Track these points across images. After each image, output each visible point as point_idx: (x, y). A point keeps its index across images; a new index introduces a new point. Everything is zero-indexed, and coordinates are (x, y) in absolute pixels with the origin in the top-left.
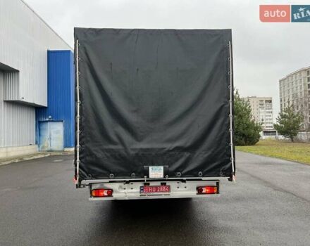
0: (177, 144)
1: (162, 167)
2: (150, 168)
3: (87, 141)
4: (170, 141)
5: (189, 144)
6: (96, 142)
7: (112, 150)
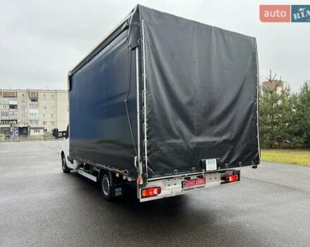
0: (224, 137)
1: (215, 160)
2: (207, 161)
3: (154, 135)
4: (219, 134)
5: (232, 137)
6: (161, 136)
7: (175, 144)
